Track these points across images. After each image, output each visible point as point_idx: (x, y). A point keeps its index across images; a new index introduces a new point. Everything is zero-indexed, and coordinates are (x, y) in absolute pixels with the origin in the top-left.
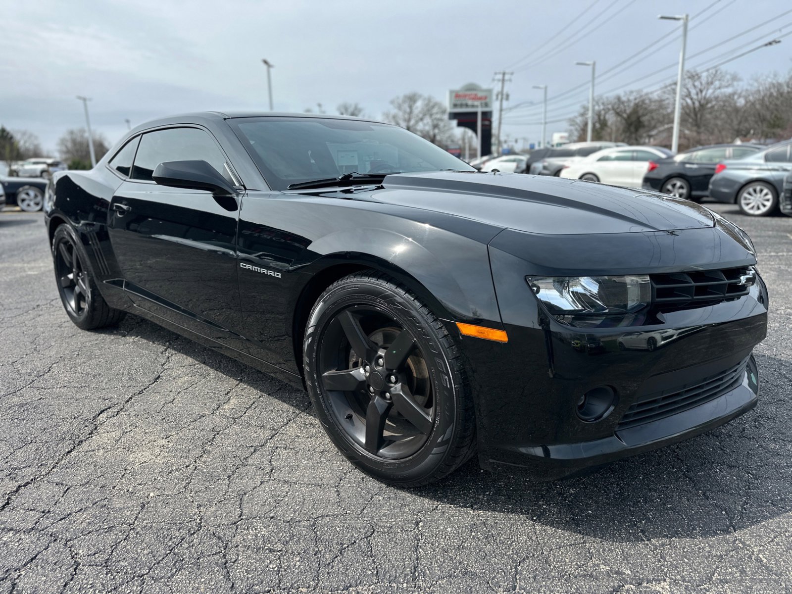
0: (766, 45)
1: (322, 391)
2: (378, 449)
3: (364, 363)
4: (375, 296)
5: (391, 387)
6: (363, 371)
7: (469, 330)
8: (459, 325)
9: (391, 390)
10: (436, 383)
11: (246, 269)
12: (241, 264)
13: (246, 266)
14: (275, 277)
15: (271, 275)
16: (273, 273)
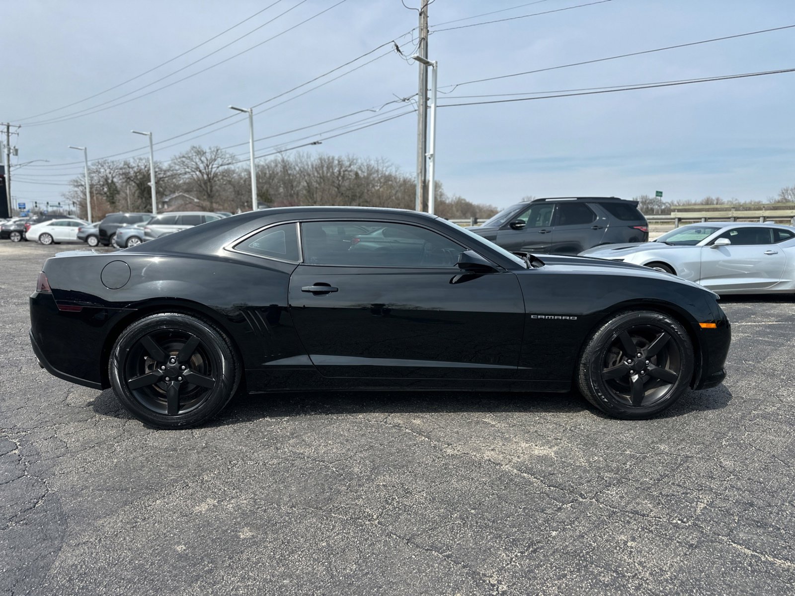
0: (312, 144)
1: (603, 382)
2: (641, 402)
3: (626, 359)
4: (649, 319)
5: (648, 367)
6: (626, 363)
7: (703, 325)
8: (700, 324)
9: (648, 368)
10: (684, 355)
11: (538, 319)
12: (532, 316)
13: (537, 317)
14: (570, 320)
15: (565, 319)
16: (568, 318)
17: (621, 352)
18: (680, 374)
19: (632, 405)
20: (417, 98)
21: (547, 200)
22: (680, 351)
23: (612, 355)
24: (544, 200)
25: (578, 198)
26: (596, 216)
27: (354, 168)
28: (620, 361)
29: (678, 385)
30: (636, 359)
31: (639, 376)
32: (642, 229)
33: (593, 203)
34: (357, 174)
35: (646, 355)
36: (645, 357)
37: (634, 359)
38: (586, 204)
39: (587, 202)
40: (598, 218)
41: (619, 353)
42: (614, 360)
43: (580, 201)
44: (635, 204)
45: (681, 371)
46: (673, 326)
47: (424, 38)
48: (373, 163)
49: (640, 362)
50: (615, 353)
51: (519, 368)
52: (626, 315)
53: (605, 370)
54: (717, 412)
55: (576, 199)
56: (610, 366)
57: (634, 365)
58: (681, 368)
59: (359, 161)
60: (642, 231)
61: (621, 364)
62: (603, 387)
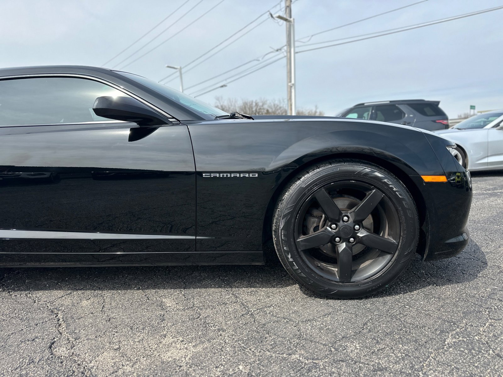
0: (221, 87)
1: (298, 252)
2: (351, 278)
3: (330, 223)
4: (352, 173)
5: (357, 233)
6: (330, 229)
7: (427, 179)
8: (423, 177)
9: (358, 235)
10: (403, 217)
11: (211, 177)
12: (204, 174)
13: (210, 175)
14: (249, 177)
15: (244, 177)
16: (247, 175)
17: (324, 216)
18: (401, 241)
19: (339, 281)
20: (285, 48)
21: (365, 104)
22: (398, 213)
23: (313, 220)
24: (363, 104)
25: (391, 102)
26: (405, 114)
27: (266, 107)
28: (323, 226)
29: (398, 255)
30: (341, 223)
31: (346, 244)
32: (443, 123)
33: (402, 104)
34: (268, 111)
35: (353, 218)
36: (352, 221)
37: (338, 224)
38: (397, 105)
39: (398, 104)
40: (406, 116)
41: (322, 217)
42: (315, 225)
43: (392, 103)
44: (436, 104)
45: (401, 238)
46: (386, 180)
47: (288, 6)
48: (277, 102)
49: (345, 227)
50: (316, 217)
51: (197, 238)
52: (321, 169)
53: (302, 238)
54: (458, 287)
55: (389, 102)
56: (310, 233)
57: (339, 230)
58: (402, 234)
59: (268, 102)
60: (444, 124)
61: (323, 229)
62: (299, 259)
